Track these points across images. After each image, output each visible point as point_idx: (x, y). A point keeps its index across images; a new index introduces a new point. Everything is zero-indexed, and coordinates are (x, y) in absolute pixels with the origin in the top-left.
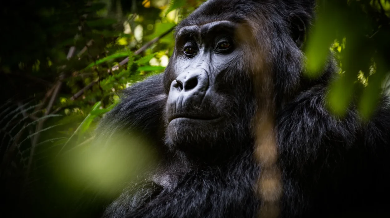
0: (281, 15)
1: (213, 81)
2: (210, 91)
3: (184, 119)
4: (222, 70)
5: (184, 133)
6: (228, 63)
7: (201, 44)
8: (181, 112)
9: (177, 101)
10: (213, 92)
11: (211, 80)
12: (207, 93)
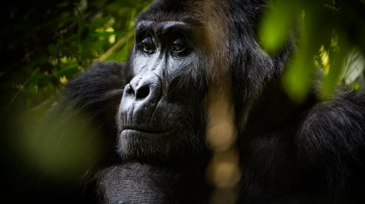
0: (245, 11)
1: (167, 90)
2: (162, 102)
3: (134, 131)
4: (176, 76)
5: (134, 147)
6: (182, 69)
7: (158, 43)
8: (131, 124)
9: (128, 111)
10: (165, 103)
11: (165, 89)
12: (158, 105)
